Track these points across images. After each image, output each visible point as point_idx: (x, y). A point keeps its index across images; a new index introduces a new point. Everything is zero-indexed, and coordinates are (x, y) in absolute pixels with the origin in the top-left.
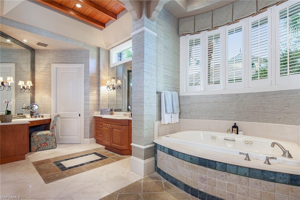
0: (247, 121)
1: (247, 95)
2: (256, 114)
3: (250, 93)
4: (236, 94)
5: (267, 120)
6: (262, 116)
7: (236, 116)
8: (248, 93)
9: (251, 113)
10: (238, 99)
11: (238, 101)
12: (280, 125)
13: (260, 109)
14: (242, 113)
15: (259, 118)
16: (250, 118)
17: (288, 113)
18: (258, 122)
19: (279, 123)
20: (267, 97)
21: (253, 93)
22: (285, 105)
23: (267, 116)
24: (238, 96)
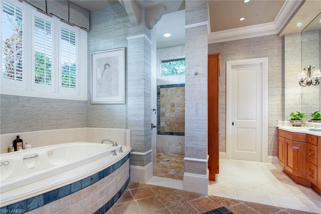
0: (30, 131)
1: (30, 99)
2: (41, 121)
3: (34, 98)
4: (14, 96)
5: (51, 127)
6: (46, 124)
7: (14, 127)
8: (30, 98)
9: (35, 121)
10: (18, 103)
11: (18, 105)
12: (63, 130)
13: (45, 116)
14: (24, 121)
15: (43, 126)
16: (33, 127)
17: (68, 119)
18: (43, 130)
19: (62, 128)
20: (51, 104)
21: (37, 98)
22: (65, 112)
23: (51, 123)
24: (18, 99)
